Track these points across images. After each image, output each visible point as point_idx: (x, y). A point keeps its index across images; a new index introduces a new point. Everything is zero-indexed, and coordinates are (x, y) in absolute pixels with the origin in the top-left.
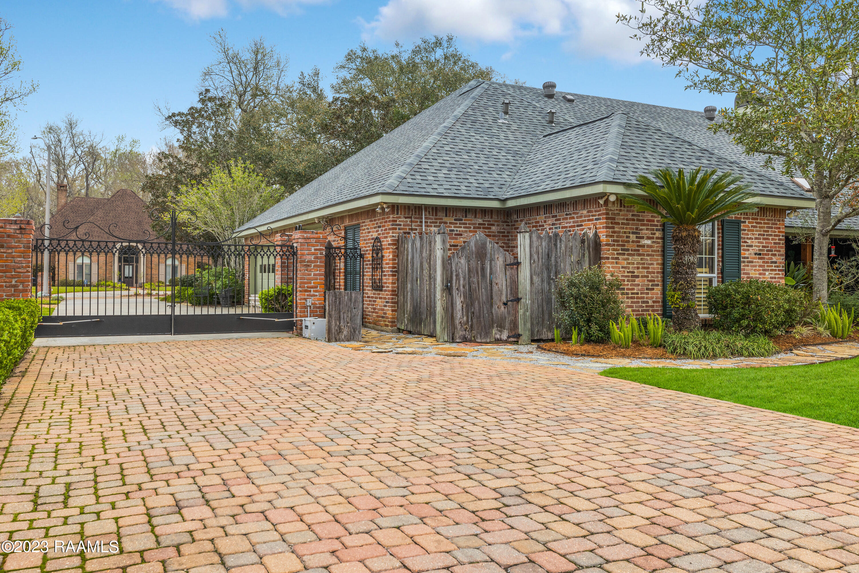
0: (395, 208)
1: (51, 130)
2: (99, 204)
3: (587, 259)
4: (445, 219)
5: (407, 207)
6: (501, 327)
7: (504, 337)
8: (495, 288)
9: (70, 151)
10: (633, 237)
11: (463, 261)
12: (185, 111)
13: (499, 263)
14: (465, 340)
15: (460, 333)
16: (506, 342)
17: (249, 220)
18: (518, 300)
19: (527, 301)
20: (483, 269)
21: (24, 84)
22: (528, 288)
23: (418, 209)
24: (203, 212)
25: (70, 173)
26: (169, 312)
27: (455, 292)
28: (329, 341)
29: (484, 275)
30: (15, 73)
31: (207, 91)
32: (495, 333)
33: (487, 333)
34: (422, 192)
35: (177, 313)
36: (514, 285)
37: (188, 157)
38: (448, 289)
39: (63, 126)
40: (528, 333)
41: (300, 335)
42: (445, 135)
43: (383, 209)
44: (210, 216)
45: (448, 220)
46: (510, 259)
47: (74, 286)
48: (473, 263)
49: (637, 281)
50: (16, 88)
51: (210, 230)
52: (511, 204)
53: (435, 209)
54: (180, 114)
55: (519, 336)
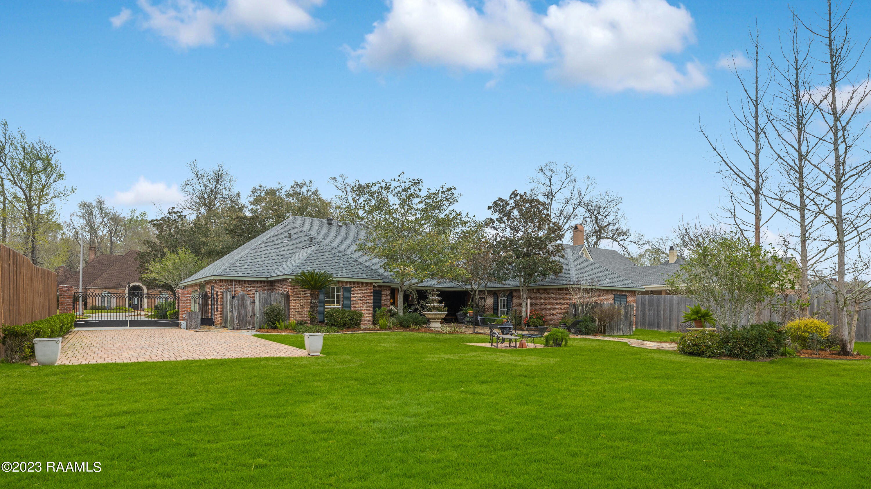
0: (221, 281)
1: (84, 205)
2: (118, 259)
3: (283, 301)
4: (244, 285)
5: (227, 281)
6: (249, 324)
7: (250, 328)
8: (247, 311)
9: (99, 220)
10: (303, 293)
11: (237, 301)
12: (159, 219)
13: (249, 302)
14: (238, 329)
15: (236, 326)
16: (251, 329)
17: (189, 277)
18: (255, 315)
19: (257, 315)
20: (243, 304)
21: (67, 188)
22: (258, 310)
23: (232, 281)
24: (164, 273)
25: (100, 233)
26: (127, 319)
27: (234, 312)
28: (187, 329)
29: (244, 306)
30: (61, 181)
31: (173, 208)
32: (248, 327)
33: (245, 327)
34: (232, 275)
35: (130, 319)
36: (254, 310)
37: (160, 243)
38: (232, 311)
39: (94, 204)
40: (258, 326)
41: (180, 328)
42: (253, 250)
43: (215, 281)
44: (167, 275)
45: (245, 285)
46: (252, 301)
47: (99, 309)
48: (240, 302)
49: (304, 309)
50: (62, 190)
51: (168, 282)
52: (269, 279)
53: (239, 281)
54: (157, 220)
55: (255, 327)
